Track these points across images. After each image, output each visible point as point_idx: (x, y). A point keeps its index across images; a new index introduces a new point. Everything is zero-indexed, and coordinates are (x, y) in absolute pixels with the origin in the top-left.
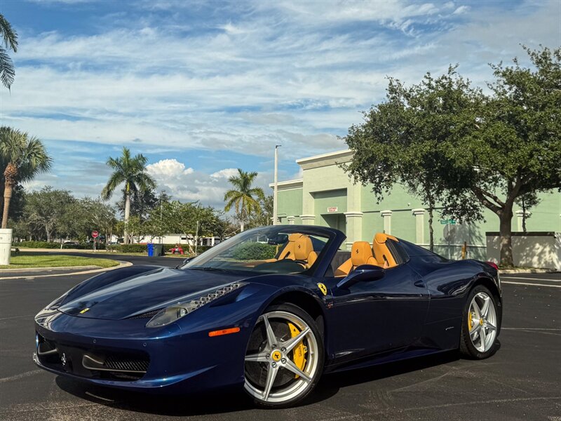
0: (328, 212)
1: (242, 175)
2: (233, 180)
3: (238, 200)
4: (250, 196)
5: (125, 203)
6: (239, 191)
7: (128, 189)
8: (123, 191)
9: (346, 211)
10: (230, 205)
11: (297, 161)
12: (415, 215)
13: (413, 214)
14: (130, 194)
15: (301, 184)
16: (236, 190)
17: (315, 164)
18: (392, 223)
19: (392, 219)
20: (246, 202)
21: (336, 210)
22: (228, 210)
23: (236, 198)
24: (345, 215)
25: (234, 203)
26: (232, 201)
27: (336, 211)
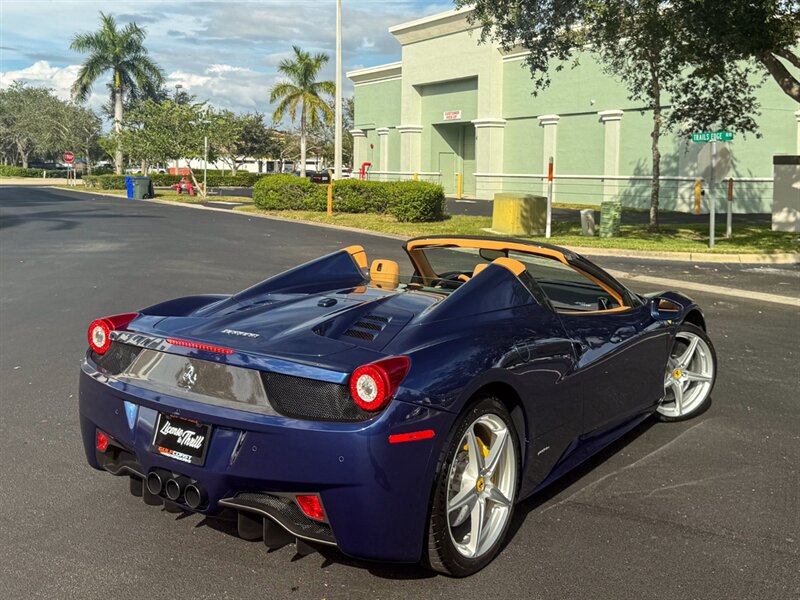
0: (445, 119)
1: (301, 59)
2: (286, 68)
3: (294, 101)
4: (315, 94)
5: (113, 105)
6: (297, 85)
7: (118, 82)
8: (110, 86)
9: (476, 118)
10: (282, 109)
11: (392, 29)
12: (604, 122)
13: (601, 120)
14: (122, 91)
15: (398, 71)
16: (292, 83)
17: (422, 33)
18: (560, 137)
19: (559, 131)
20: (308, 104)
21: (459, 116)
22: (280, 118)
23: (291, 97)
24: (473, 124)
25: (288, 107)
26: (285, 103)
27: (459, 118)
